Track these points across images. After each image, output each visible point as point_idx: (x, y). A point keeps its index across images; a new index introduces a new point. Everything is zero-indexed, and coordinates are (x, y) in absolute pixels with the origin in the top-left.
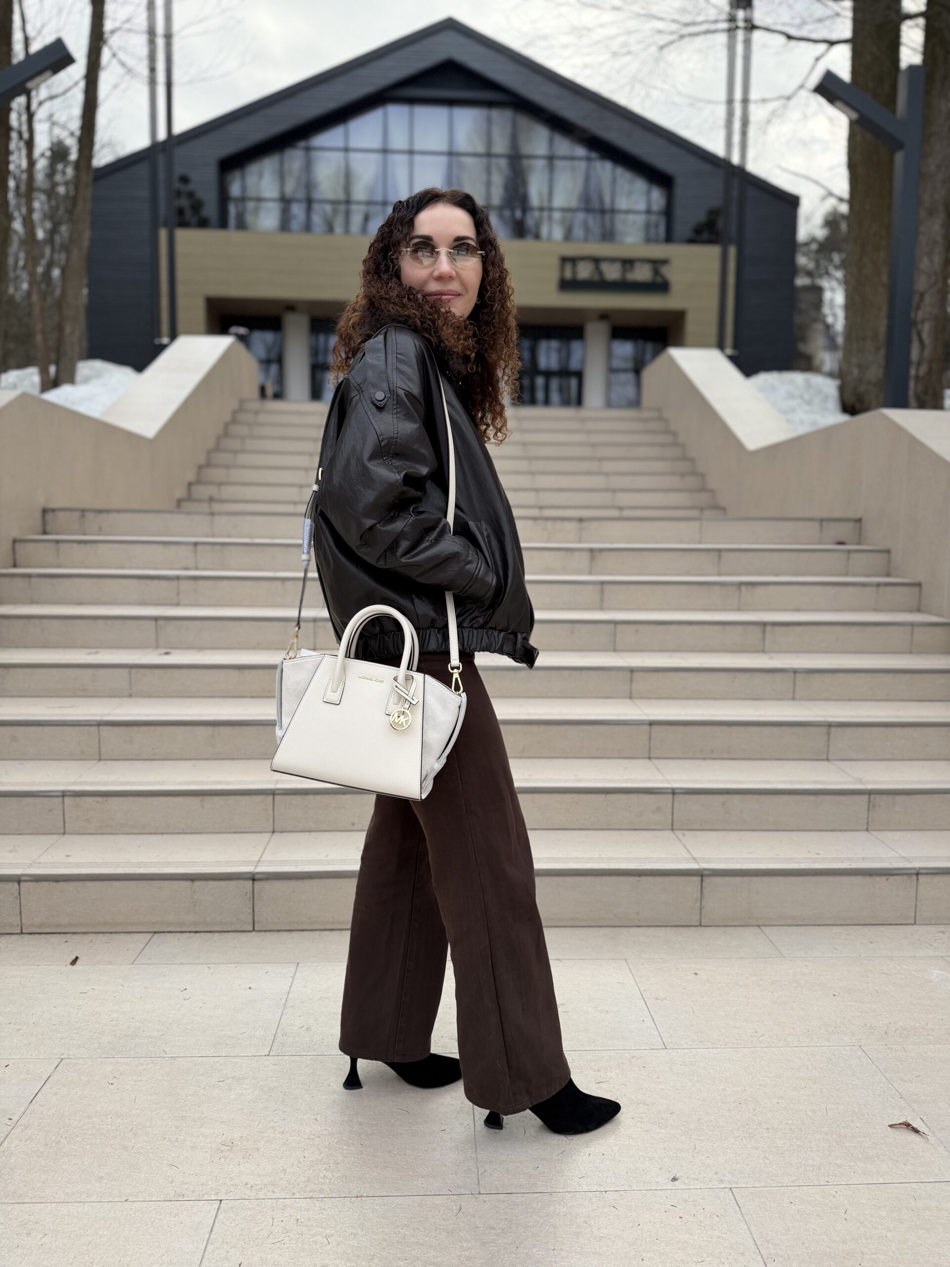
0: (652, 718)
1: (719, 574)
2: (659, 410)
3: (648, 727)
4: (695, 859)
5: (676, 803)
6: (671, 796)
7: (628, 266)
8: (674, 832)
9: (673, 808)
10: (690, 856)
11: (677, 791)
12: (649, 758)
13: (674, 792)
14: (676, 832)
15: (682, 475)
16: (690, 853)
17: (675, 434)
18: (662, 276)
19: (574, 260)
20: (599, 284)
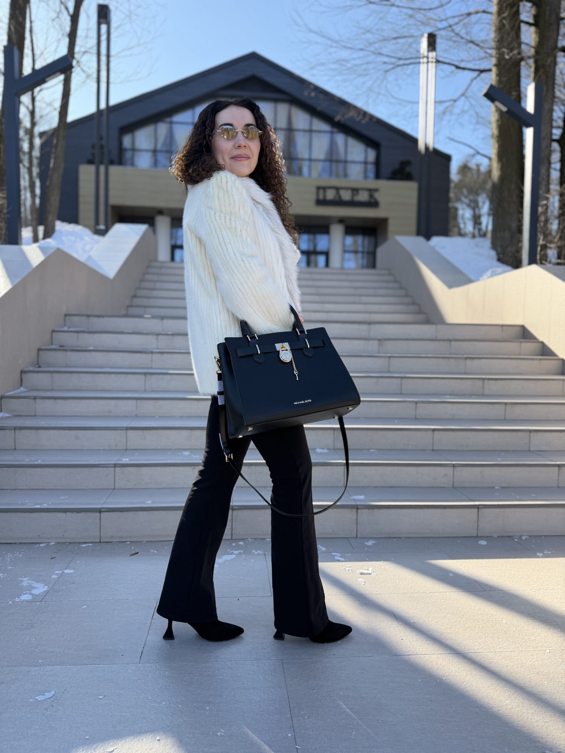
2: (389, 269)
3: (432, 432)
4: (472, 500)
5: (455, 472)
6: (452, 468)
7: (355, 192)
12: (433, 450)
13: (454, 466)
17: (400, 283)
18: (375, 199)
19: (324, 189)
20: (339, 203)
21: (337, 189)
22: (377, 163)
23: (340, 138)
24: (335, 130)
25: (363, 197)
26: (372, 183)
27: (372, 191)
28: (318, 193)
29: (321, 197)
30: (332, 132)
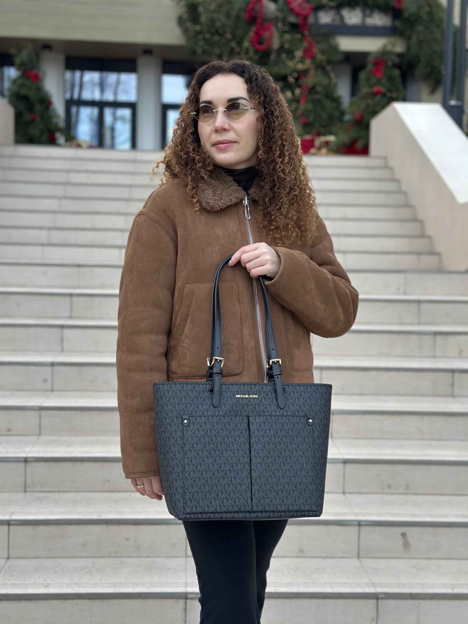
0: (346, 457)
1: (419, 323)
2: (385, 158)
3: (341, 466)
4: (374, 585)
5: (362, 534)
6: (357, 528)
8: (360, 560)
9: (359, 538)
10: (370, 582)
11: (362, 523)
12: (344, 493)
13: (360, 524)
14: (362, 559)
15: (403, 221)
16: (370, 580)
17: (398, 181)
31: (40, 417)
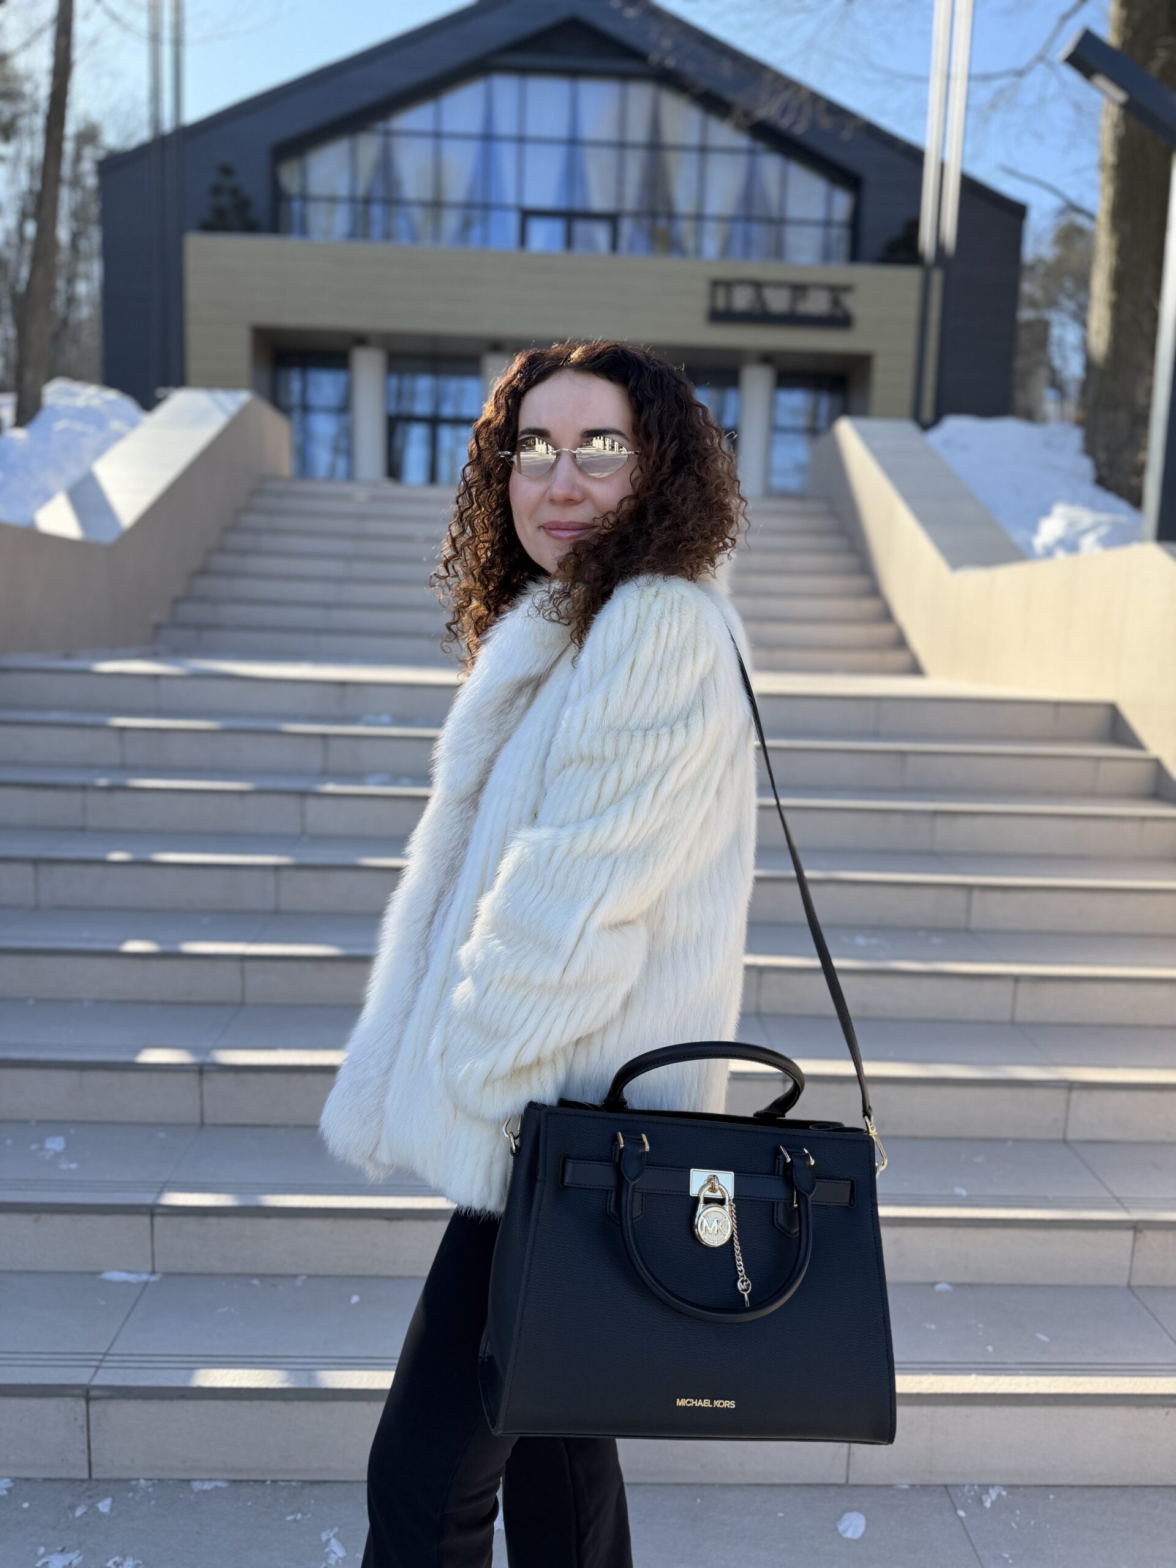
19: (728, 285)
20: (760, 317)
21: (758, 285)
22: (855, 223)
23: (771, 165)
24: (760, 146)
25: (817, 304)
26: (841, 272)
27: (837, 291)
28: (713, 296)
29: (721, 303)
30: (751, 152)
31: (243, 972)
